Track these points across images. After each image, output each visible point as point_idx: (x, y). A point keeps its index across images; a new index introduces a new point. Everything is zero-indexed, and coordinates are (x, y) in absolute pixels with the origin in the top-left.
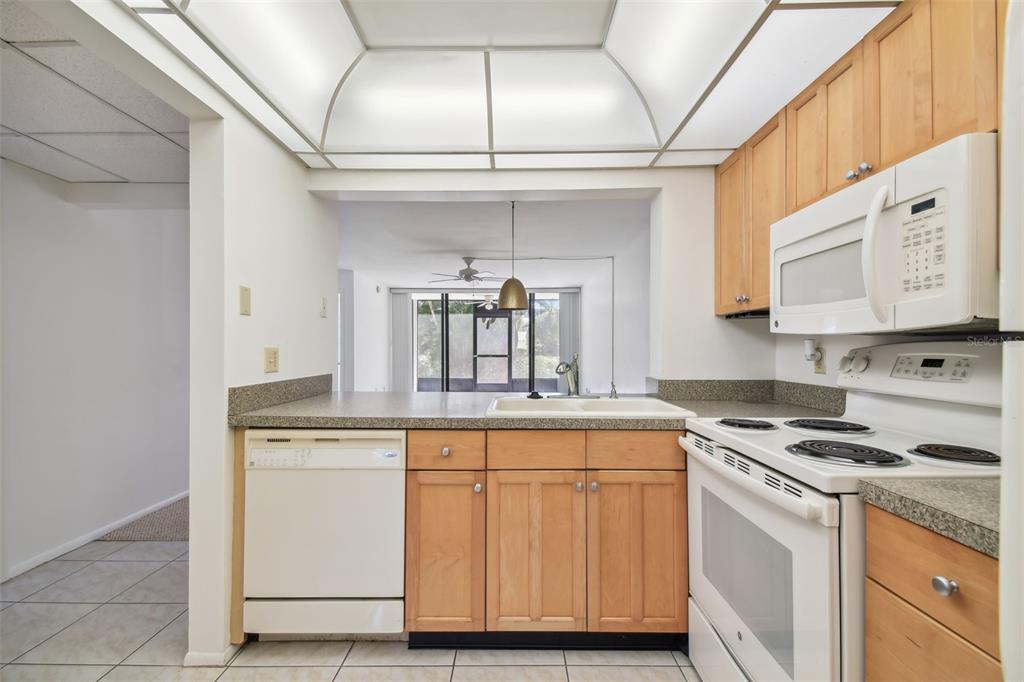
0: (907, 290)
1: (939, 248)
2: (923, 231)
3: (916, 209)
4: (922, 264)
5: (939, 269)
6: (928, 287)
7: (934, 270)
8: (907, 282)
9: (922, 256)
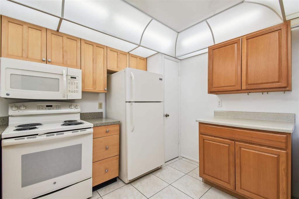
0: (69, 92)
1: (77, 86)
2: (73, 82)
3: (72, 78)
4: (73, 88)
5: (77, 90)
6: (75, 92)
7: (76, 89)
8: (70, 90)
9: (73, 86)
